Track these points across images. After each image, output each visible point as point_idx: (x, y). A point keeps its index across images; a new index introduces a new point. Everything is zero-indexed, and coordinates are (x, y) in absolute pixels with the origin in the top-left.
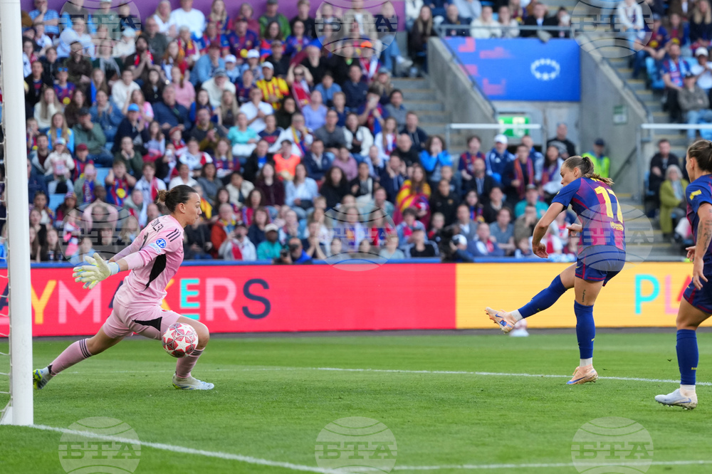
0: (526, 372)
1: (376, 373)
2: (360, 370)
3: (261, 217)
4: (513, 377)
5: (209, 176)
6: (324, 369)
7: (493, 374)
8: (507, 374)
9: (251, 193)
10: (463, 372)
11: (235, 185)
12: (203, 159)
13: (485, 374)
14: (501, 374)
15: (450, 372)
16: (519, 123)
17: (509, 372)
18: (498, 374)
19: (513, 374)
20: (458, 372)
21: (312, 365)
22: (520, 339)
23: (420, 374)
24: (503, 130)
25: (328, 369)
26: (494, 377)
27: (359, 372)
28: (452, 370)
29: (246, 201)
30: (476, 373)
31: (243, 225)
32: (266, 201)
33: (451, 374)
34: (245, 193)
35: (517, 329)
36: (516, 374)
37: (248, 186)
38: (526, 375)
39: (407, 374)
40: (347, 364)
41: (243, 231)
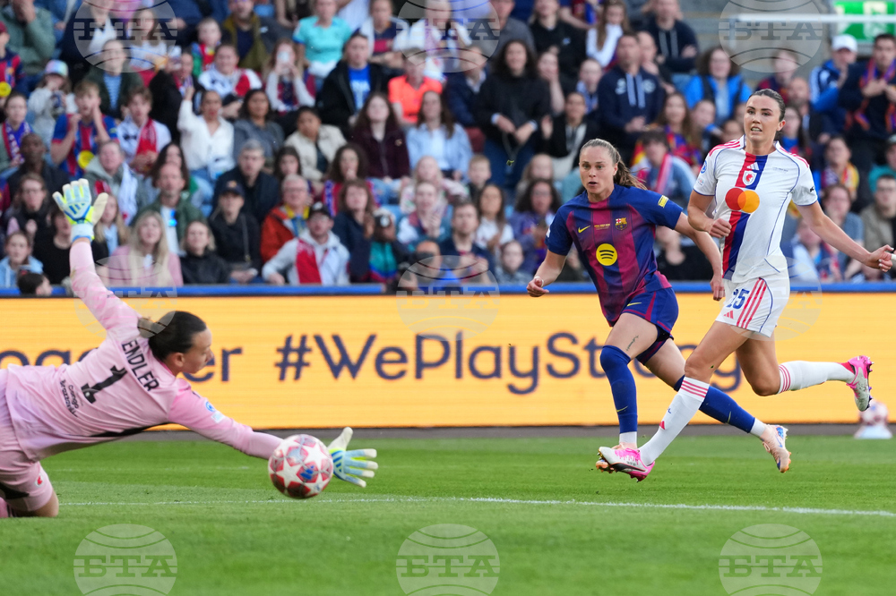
0: (885, 507)
1: (584, 508)
2: (554, 502)
3: (357, 199)
4: (859, 518)
5: (257, 117)
6: (482, 499)
7: (817, 511)
8: (845, 512)
9: (339, 152)
10: (758, 508)
11: (306, 134)
12: (244, 81)
13: (801, 511)
14: (834, 511)
15: (732, 508)
16: (874, 13)
17: (849, 507)
18: (828, 511)
19: (858, 512)
20: (748, 508)
21: (458, 492)
22: (874, 444)
23: (673, 511)
24: (842, 27)
25: (490, 500)
26: (820, 518)
27: (550, 506)
28: (735, 504)
29: (330, 168)
30: (784, 509)
31: (324, 211)
32: (370, 169)
33: (735, 511)
34: (330, 152)
35: (869, 424)
36: (863, 512)
37: (333, 138)
38: (883, 513)
39: (646, 510)
40: (528, 491)
41: (325, 223)
